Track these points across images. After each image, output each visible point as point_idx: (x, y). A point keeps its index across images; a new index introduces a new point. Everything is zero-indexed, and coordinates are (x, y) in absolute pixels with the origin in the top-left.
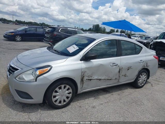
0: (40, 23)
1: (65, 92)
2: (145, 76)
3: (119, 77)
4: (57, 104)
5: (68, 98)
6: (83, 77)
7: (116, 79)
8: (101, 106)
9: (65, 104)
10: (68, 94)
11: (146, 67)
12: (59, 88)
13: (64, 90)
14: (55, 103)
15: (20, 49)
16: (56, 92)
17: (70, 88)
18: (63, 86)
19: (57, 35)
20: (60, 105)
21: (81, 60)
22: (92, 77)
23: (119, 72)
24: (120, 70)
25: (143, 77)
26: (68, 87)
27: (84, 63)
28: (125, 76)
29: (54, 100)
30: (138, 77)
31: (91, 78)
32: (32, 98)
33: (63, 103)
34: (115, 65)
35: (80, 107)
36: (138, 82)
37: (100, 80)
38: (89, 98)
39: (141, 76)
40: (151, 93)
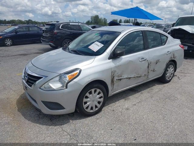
0: (25, 21)
1: (96, 96)
2: (172, 69)
3: (148, 73)
4: (89, 110)
5: (99, 103)
6: (113, 77)
7: (145, 75)
8: (135, 107)
9: (97, 110)
10: (99, 98)
11: (173, 59)
12: (89, 93)
13: (95, 94)
14: (86, 110)
15: (16, 55)
16: (87, 97)
17: (101, 91)
18: (93, 90)
19: (58, 33)
20: (92, 111)
21: (109, 59)
22: (121, 76)
23: (148, 67)
24: (149, 64)
25: (171, 70)
26: (98, 90)
27: (112, 62)
28: (154, 71)
29: (85, 106)
30: (166, 70)
31: (121, 78)
32: (64, 108)
33: (95, 110)
34: (144, 60)
35: (113, 111)
36: (166, 76)
37: (130, 78)
38: (119, 100)
39: (168, 69)
40: (181, 86)
